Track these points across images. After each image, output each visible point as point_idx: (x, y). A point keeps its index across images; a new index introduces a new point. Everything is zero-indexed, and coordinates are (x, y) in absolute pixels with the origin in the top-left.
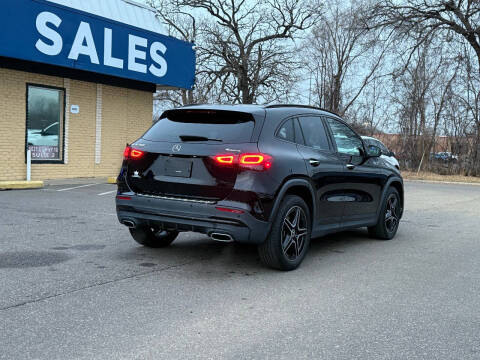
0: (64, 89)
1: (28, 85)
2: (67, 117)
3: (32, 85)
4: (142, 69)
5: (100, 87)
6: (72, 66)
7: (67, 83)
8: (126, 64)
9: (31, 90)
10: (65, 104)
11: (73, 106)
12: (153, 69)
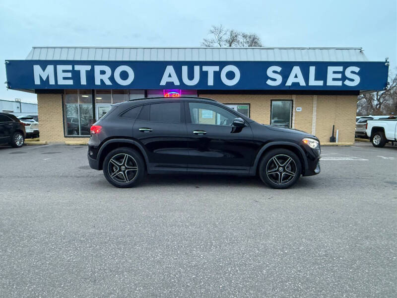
0: (292, 101)
1: (272, 100)
2: (294, 113)
3: (273, 100)
4: (339, 83)
5: (315, 97)
6: (288, 89)
7: (294, 97)
8: (325, 82)
9: (274, 103)
10: (292, 107)
11: (298, 108)
12: (347, 83)
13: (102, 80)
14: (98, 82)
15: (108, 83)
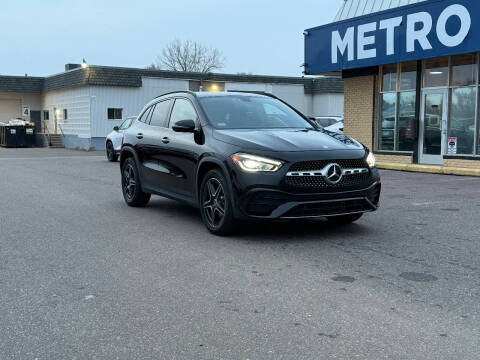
13: (417, 43)
14: (410, 48)
15: (426, 45)
